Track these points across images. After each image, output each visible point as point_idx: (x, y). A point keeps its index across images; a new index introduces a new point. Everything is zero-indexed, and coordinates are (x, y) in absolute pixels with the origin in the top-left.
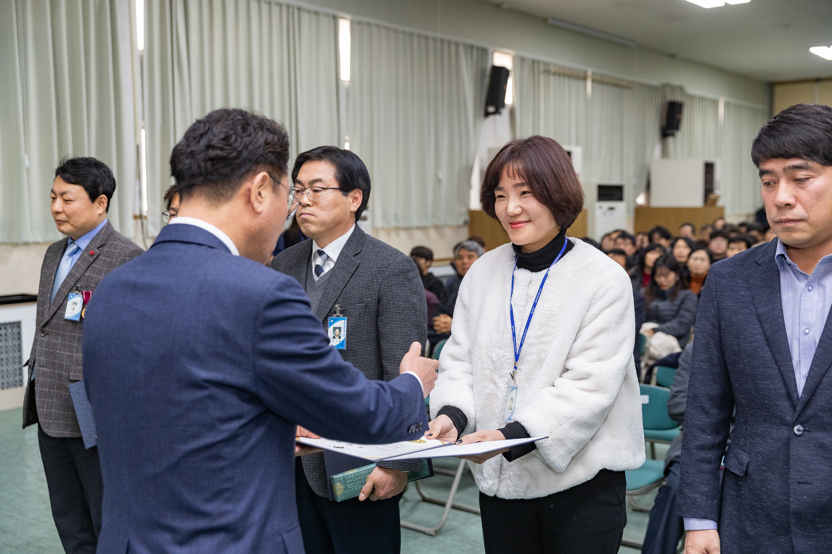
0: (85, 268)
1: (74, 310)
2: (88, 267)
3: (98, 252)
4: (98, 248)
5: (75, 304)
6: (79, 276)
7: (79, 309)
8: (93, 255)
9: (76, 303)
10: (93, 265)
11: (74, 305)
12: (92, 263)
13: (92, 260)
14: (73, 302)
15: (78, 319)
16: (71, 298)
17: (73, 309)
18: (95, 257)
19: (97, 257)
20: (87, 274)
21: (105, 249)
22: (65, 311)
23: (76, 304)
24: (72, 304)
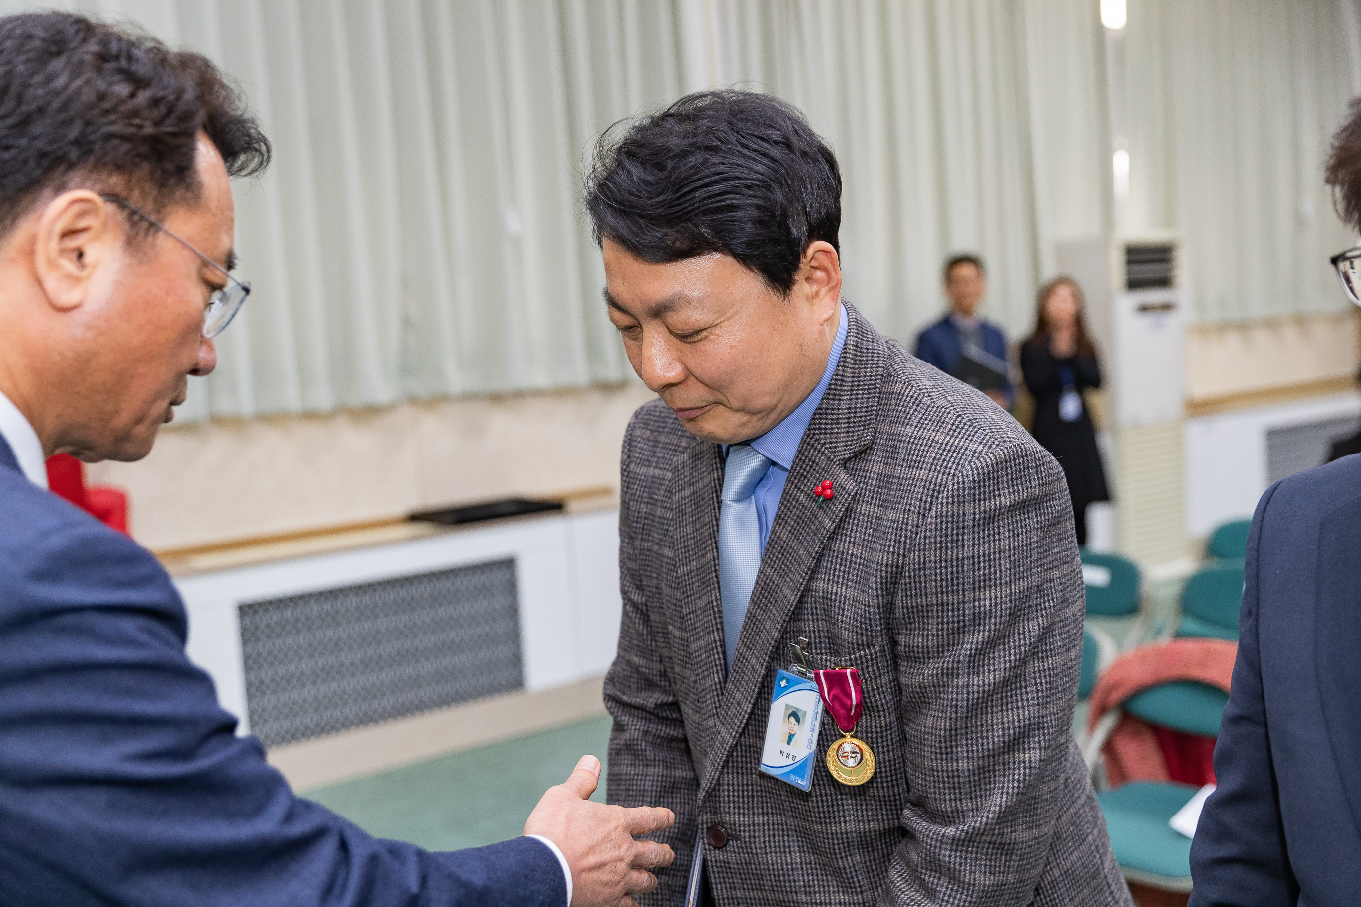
0: (810, 562)
1: (794, 740)
4: (846, 464)
8: (830, 499)
9: (800, 715)
12: (832, 536)
13: (829, 524)
17: (791, 738)
18: (839, 507)
19: (849, 511)
20: (819, 585)
23: (798, 720)
24: (785, 715)
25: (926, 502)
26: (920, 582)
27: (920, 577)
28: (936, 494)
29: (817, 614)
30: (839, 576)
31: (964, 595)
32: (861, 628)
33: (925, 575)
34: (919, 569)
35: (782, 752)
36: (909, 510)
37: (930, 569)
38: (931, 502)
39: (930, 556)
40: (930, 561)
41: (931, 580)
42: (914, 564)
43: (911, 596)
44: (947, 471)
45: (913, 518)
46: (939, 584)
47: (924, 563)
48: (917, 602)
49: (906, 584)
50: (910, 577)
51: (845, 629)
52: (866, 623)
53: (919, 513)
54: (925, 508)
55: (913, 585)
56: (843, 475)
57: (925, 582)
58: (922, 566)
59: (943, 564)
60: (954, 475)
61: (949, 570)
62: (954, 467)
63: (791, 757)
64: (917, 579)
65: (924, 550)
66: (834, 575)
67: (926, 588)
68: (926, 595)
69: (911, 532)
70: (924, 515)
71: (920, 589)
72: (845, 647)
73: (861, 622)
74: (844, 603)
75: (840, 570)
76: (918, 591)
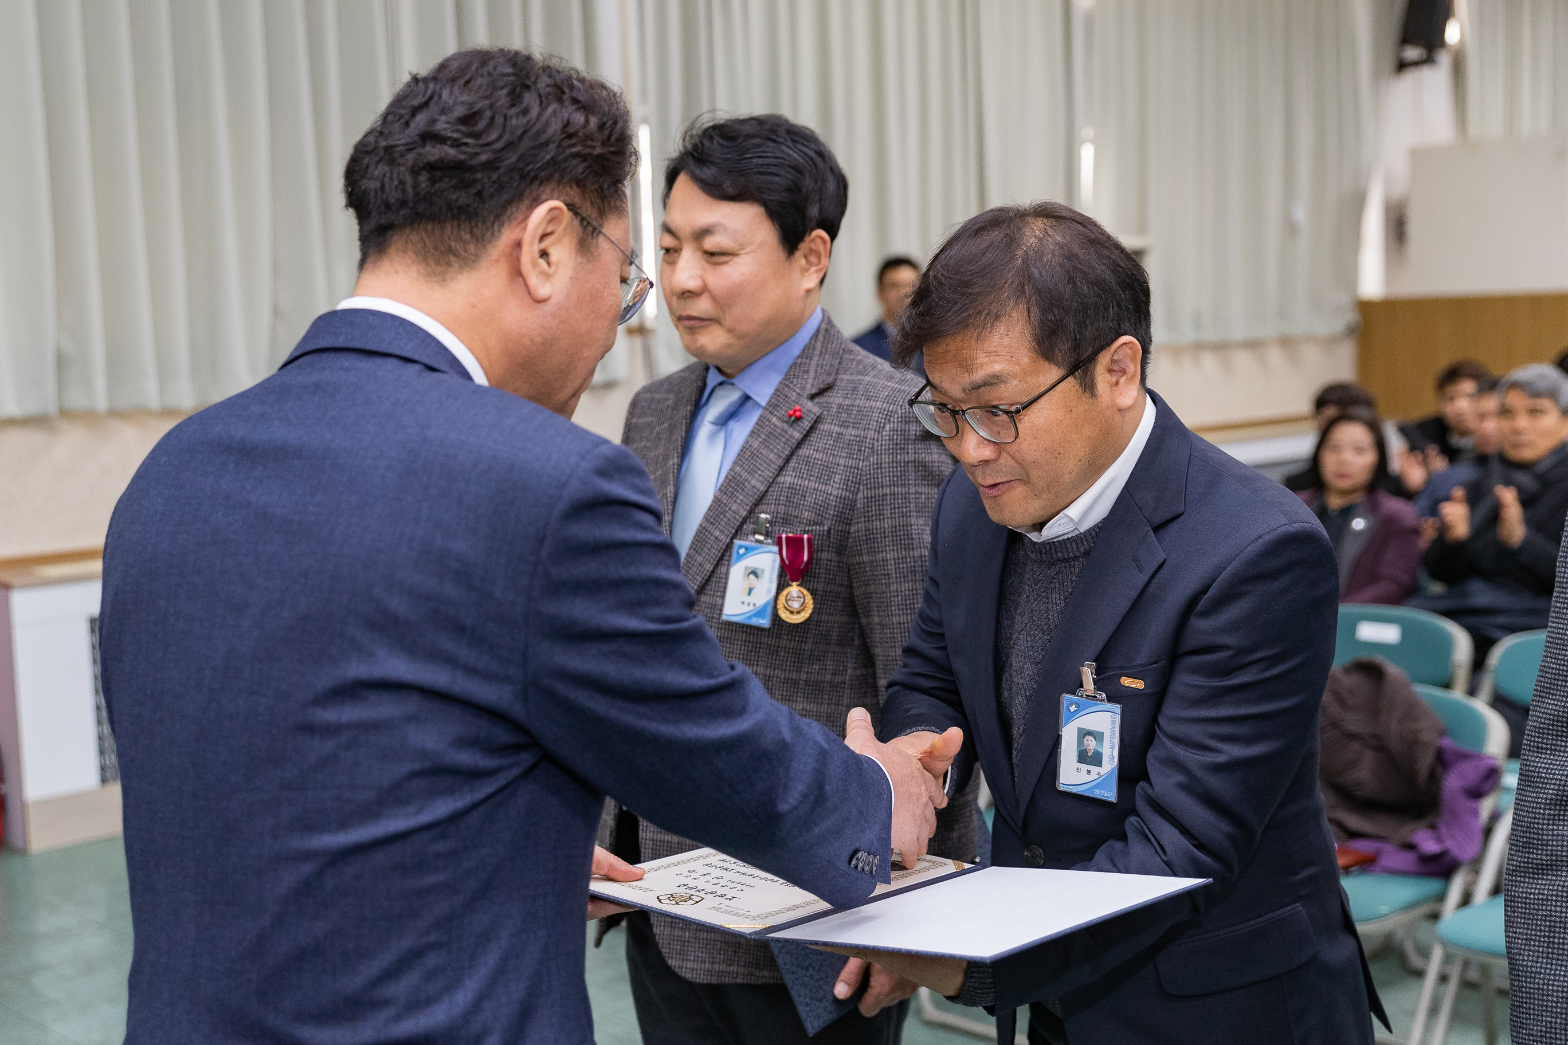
0: (780, 462)
1: (753, 592)
2: (788, 460)
3: (816, 410)
4: (812, 397)
5: (754, 573)
6: (762, 488)
7: (769, 591)
8: (799, 418)
9: (759, 572)
10: (803, 452)
11: (752, 577)
12: (799, 445)
13: (798, 435)
14: (746, 568)
15: (765, 622)
16: (740, 557)
17: (750, 591)
18: (806, 424)
19: (812, 427)
20: (787, 479)
21: (835, 399)
22: (723, 597)
23: (757, 576)
24: (745, 574)
25: (881, 422)
26: (878, 478)
27: (878, 474)
28: (888, 417)
29: (780, 500)
30: (803, 473)
31: (909, 488)
32: (820, 510)
33: (881, 473)
34: (877, 468)
35: (743, 603)
36: (868, 428)
37: (885, 467)
38: (884, 424)
39: (886, 458)
40: (885, 463)
41: (886, 477)
42: (873, 464)
43: (871, 489)
44: (897, 403)
45: (871, 434)
46: (892, 479)
47: (881, 464)
48: (875, 493)
49: (867, 479)
50: (870, 474)
51: (806, 510)
52: (824, 506)
53: (875, 430)
54: (880, 427)
55: (872, 480)
56: (810, 404)
57: (882, 478)
58: (879, 466)
59: (895, 464)
60: (902, 406)
61: (899, 469)
62: (902, 400)
63: (752, 605)
64: (876, 476)
65: (881, 454)
66: (800, 473)
67: (882, 482)
68: (882, 486)
69: (869, 443)
70: (879, 432)
71: (878, 483)
72: (803, 523)
73: (821, 506)
74: (806, 492)
75: (805, 469)
76: (876, 484)
